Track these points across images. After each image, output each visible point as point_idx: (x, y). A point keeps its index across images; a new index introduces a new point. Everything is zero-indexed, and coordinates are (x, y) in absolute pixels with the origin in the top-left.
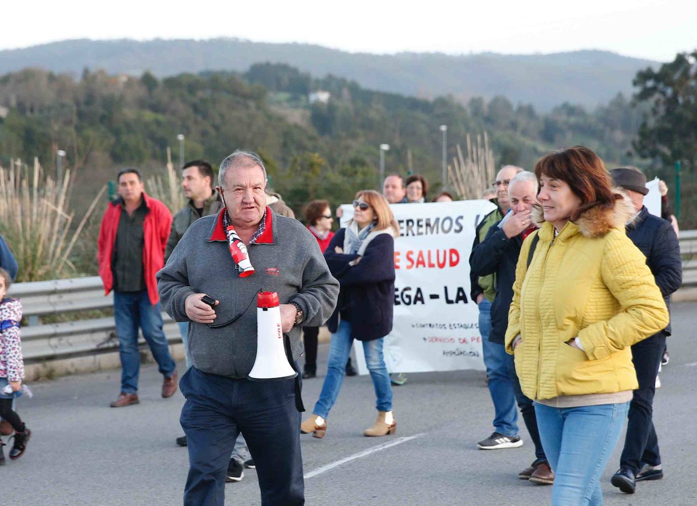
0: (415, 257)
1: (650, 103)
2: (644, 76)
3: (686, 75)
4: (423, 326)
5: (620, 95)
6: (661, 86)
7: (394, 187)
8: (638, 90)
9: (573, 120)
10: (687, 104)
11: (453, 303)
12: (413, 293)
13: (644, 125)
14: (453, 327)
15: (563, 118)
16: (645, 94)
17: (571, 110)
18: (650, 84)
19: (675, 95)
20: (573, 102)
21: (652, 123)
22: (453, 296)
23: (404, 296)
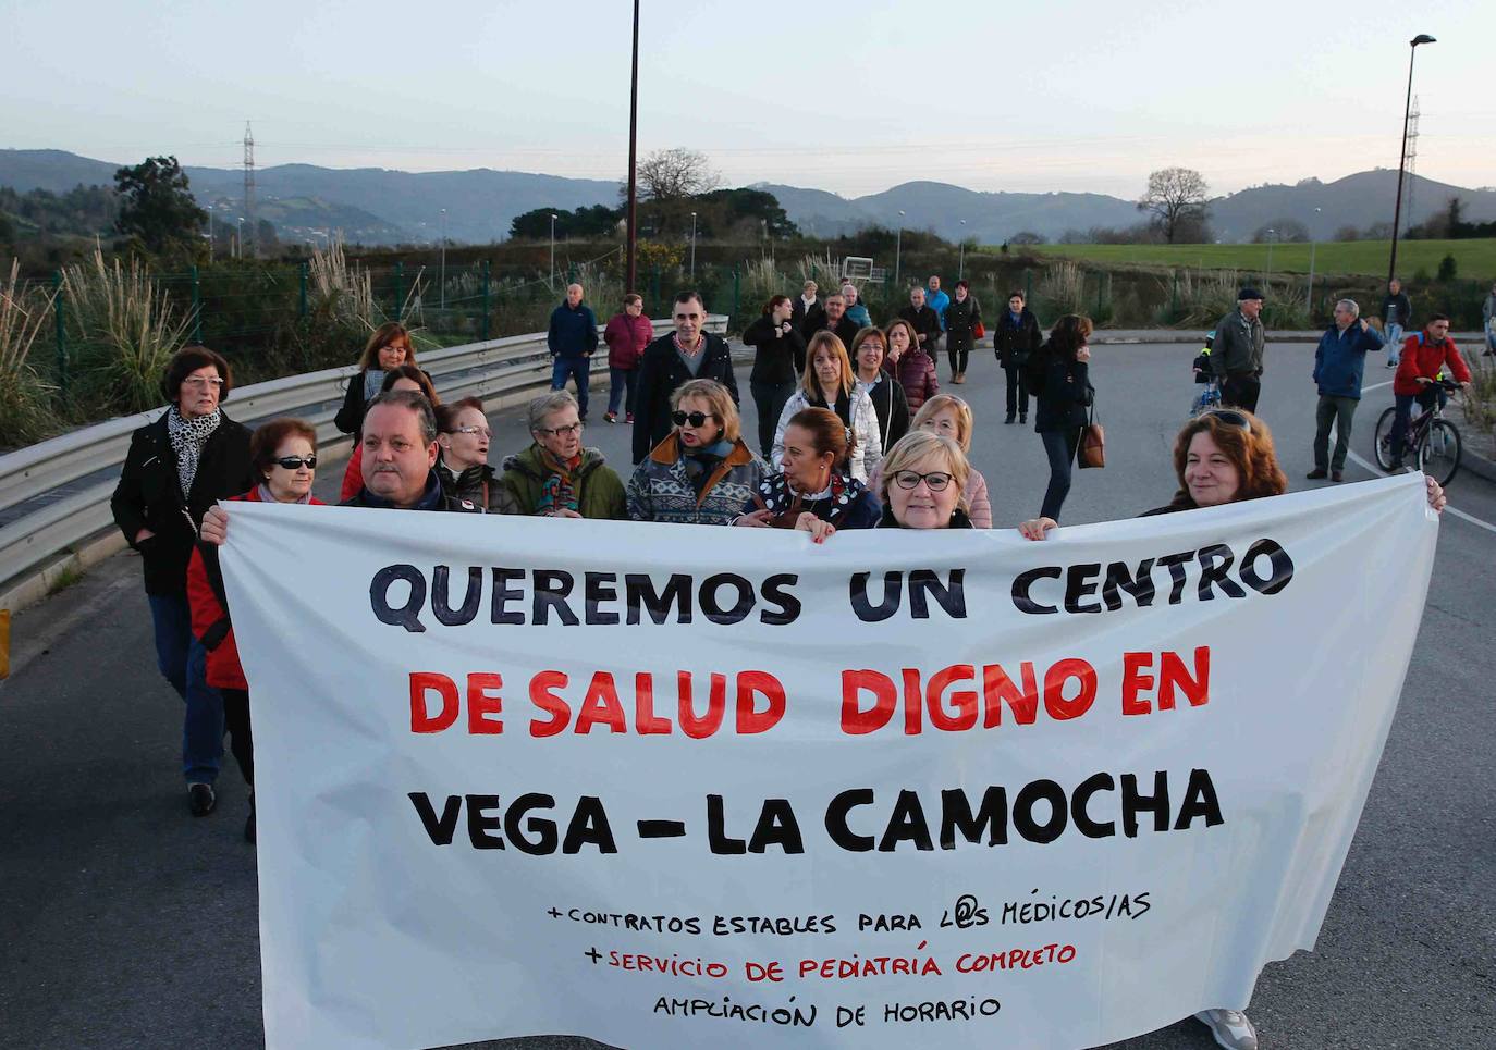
0: (573, 696)
1: (128, 193)
2: (123, 173)
3: (154, 175)
4: (601, 919)
5: (80, 185)
6: (135, 181)
7: (398, 443)
8: (118, 183)
9: (45, 201)
10: (155, 197)
11: (742, 851)
12: (562, 817)
13: (123, 210)
14: (730, 928)
15: (37, 200)
16: (124, 187)
17: (43, 194)
18: (127, 179)
19: (146, 187)
20: (45, 188)
21: (129, 207)
22: (740, 826)
23: (523, 825)
